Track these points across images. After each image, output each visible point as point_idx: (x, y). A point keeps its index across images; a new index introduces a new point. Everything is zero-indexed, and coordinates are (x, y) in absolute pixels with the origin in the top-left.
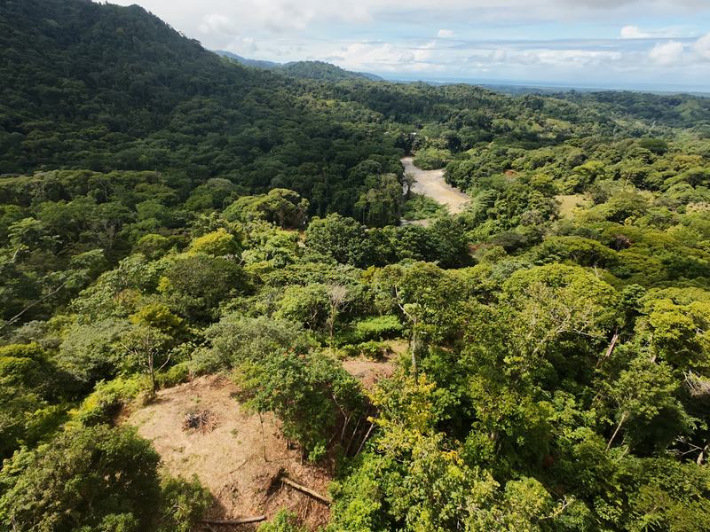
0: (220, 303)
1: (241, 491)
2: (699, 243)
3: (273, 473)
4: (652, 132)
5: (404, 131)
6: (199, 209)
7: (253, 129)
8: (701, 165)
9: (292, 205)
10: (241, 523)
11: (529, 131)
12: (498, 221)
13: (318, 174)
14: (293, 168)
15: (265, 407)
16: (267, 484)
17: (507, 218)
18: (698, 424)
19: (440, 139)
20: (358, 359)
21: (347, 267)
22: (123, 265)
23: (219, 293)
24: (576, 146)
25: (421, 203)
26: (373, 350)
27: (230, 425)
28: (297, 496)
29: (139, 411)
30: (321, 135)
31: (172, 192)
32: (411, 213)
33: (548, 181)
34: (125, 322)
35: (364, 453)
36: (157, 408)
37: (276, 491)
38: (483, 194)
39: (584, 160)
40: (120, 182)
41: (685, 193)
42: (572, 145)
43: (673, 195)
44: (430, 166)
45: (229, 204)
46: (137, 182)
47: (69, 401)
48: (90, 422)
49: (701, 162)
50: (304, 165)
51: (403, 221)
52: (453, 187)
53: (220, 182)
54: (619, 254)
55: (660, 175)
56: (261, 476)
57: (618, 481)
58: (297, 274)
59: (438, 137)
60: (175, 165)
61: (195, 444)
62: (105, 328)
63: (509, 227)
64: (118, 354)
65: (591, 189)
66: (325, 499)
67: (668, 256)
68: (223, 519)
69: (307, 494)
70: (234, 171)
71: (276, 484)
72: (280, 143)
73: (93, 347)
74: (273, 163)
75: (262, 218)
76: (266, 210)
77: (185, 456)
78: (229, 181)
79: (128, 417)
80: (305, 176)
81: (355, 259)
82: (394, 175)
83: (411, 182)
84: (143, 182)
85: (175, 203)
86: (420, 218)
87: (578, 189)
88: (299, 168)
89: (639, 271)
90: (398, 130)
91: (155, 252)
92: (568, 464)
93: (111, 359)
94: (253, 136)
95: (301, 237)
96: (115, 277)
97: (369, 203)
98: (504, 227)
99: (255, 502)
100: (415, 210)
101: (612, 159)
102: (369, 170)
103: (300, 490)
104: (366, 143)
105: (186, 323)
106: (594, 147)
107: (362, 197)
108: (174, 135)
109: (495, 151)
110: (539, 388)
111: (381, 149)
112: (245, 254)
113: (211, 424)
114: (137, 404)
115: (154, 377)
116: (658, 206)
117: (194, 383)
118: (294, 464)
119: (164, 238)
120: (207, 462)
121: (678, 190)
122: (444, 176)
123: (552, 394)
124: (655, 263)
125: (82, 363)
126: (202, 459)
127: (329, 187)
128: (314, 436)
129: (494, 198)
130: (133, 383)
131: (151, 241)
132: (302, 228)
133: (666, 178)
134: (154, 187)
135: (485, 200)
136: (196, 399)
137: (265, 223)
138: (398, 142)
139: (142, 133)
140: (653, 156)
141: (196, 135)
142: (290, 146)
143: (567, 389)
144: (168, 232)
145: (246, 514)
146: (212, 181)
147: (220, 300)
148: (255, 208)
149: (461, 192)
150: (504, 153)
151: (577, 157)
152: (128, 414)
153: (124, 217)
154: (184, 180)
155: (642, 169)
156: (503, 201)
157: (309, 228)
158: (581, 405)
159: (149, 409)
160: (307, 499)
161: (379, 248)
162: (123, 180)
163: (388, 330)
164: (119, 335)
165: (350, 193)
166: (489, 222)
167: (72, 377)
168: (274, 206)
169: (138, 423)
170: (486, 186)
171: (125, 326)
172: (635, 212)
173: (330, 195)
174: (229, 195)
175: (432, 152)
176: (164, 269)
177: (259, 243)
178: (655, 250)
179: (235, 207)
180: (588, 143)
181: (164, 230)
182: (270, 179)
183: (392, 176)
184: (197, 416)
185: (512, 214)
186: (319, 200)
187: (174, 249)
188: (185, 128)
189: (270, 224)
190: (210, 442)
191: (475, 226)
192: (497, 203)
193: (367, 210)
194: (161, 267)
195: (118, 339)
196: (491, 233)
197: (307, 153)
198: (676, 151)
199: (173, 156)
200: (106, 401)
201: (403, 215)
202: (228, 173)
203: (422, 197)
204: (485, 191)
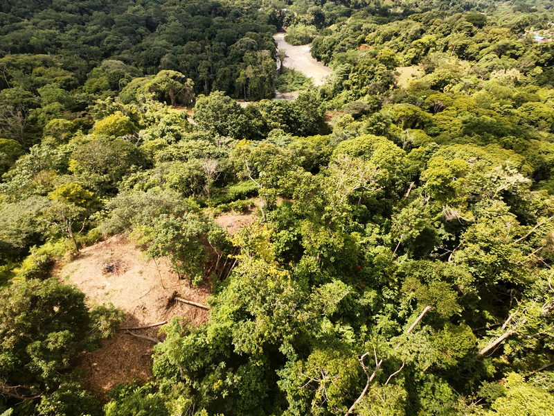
0: (123, 178)
1: (148, 308)
2: (492, 105)
3: (169, 295)
4: (480, 5)
5: (276, 8)
6: (97, 91)
7: (136, 8)
8: (508, 37)
9: (179, 84)
10: (150, 327)
11: (382, 6)
12: (350, 92)
13: (202, 52)
14: (179, 48)
15: (157, 255)
16: (166, 303)
17: (358, 88)
18: (450, 237)
19: (307, 15)
20: (229, 214)
21: (228, 139)
22: (33, 152)
23: (121, 169)
24: (417, 20)
25: (292, 77)
26: (240, 207)
27: (137, 268)
28: (187, 308)
29: (68, 265)
30: (201, 13)
31: (69, 75)
32: (284, 86)
33: (391, 55)
34: (45, 199)
35: (231, 277)
36: (81, 261)
37: (173, 305)
38: (341, 68)
39: (422, 34)
40: (17, 67)
41: (492, 62)
42: (414, 20)
43: (483, 65)
44: (299, 42)
45: (124, 86)
46: (33, 66)
47: (14, 261)
48: (30, 276)
49: (509, 35)
50: (188, 44)
51: (278, 94)
52: (318, 61)
53: (113, 64)
54: (434, 117)
55: (477, 46)
56: (162, 298)
57: (397, 276)
58: (181, 151)
59: (305, 12)
60: (67, 47)
61: (113, 283)
62: (29, 206)
63: (359, 96)
64: (43, 225)
65: (423, 61)
66: (206, 307)
67: (467, 117)
68: (137, 326)
69: (194, 305)
70: (125, 51)
71: (172, 302)
72: (164, 21)
73: (22, 222)
74: (160, 43)
75: (154, 98)
76: (156, 92)
77: (107, 291)
78: (122, 62)
79: (61, 269)
80: (190, 55)
81: (234, 132)
82: (267, 51)
83: (283, 57)
84: (40, 66)
85: (75, 86)
86: (292, 90)
87: (414, 61)
88: (184, 47)
89: (445, 130)
90: (270, 6)
91: (64, 136)
92: (368, 269)
93: (38, 230)
94: (138, 14)
95: (189, 114)
96: (29, 162)
97: (248, 79)
98: (355, 96)
99: (159, 314)
100: (287, 84)
101: (443, 33)
102: (246, 47)
103: (189, 304)
104: (242, 20)
105: (98, 195)
106: (431, 21)
107: (242, 73)
108: (60, 14)
109: (352, 27)
110: (356, 223)
111: (256, 26)
112: (141, 133)
113: (123, 268)
114: (66, 260)
115: (75, 240)
116: (471, 74)
117: (108, 241)
118: (184, 288)
119: (69, 122)
120: (123, 293)
121: (487, 60)
122: (311, 51)
123: (365, 226)
124: (457, 123)
125: (15, 234)
126: (119, 292)
127: (213, 64)
128: (194, 270)
129: (348, 72)
130: (59, 246)
131: (58, 125)
132: (190, 106)
133: (481, 49)
134: (51, 71)
135: (341, 74)
136: (110, 252)
137: (157, 102)
138: (271, 19)
139: (26, 13)
140: (475, 29)
141: (82, 15)
142: (173, 24)
143: (374, 222)
144: (73, 115)
145: (154, 321)
146: (105, 62)
147: (123, 175)
148: (147, 89)
149: (325, 65)
150: (359, 28)
151: (417, 32)
152: (60, 267)
153: (28, 102)
154: (79, 63)
155: (464, 42)
156: (355, 74)
157: (196, 105)
158: (383, 231)
159: (75, 263)
160: (194, 308)
161: (253, 121)
162: (19, 64)
163: (252, 191)
164: (41, 211)
165: (232, 70)
166: (345, 92)
167: (10, 245)
168: (163, 87)
169: (69, 273)
170: (342, 60)
171: (46, 203)
172: (452, 80)
173: (214, 73)
174: (123, 76)
175: (301, 29)
176: (72, 152)
177: (154, 122)
178: (460, 112)
179: (129, 89)
180: (427, 18)
181: (67, 114)
182: (159, 59)
183: (266, 53)
184: (111, 264)
185: (362, 85)
186: (205, 78)
187: (79, 132)
188: (70, 6)
189: (161, 104)
190: (124, 280)
191: (333, 97)
192: (350, 75)
193: (247, 85)
194: (68, 151)
195: (41, 214)
196: (346, 102)
197: (190, 31)
198: (492, 24)
199: (64, 37)
200: (40, 261)
201: (277, 88)
202: (120, 54)
203: (293, 71)
204: (341, 65)
